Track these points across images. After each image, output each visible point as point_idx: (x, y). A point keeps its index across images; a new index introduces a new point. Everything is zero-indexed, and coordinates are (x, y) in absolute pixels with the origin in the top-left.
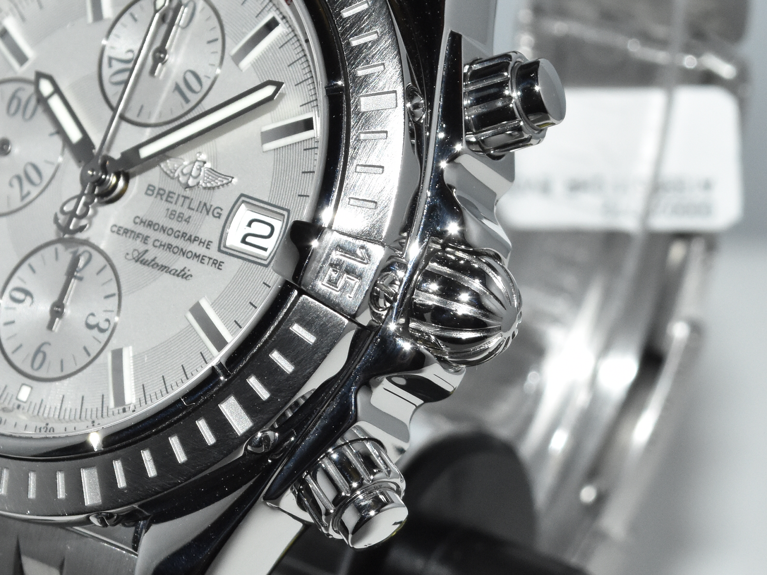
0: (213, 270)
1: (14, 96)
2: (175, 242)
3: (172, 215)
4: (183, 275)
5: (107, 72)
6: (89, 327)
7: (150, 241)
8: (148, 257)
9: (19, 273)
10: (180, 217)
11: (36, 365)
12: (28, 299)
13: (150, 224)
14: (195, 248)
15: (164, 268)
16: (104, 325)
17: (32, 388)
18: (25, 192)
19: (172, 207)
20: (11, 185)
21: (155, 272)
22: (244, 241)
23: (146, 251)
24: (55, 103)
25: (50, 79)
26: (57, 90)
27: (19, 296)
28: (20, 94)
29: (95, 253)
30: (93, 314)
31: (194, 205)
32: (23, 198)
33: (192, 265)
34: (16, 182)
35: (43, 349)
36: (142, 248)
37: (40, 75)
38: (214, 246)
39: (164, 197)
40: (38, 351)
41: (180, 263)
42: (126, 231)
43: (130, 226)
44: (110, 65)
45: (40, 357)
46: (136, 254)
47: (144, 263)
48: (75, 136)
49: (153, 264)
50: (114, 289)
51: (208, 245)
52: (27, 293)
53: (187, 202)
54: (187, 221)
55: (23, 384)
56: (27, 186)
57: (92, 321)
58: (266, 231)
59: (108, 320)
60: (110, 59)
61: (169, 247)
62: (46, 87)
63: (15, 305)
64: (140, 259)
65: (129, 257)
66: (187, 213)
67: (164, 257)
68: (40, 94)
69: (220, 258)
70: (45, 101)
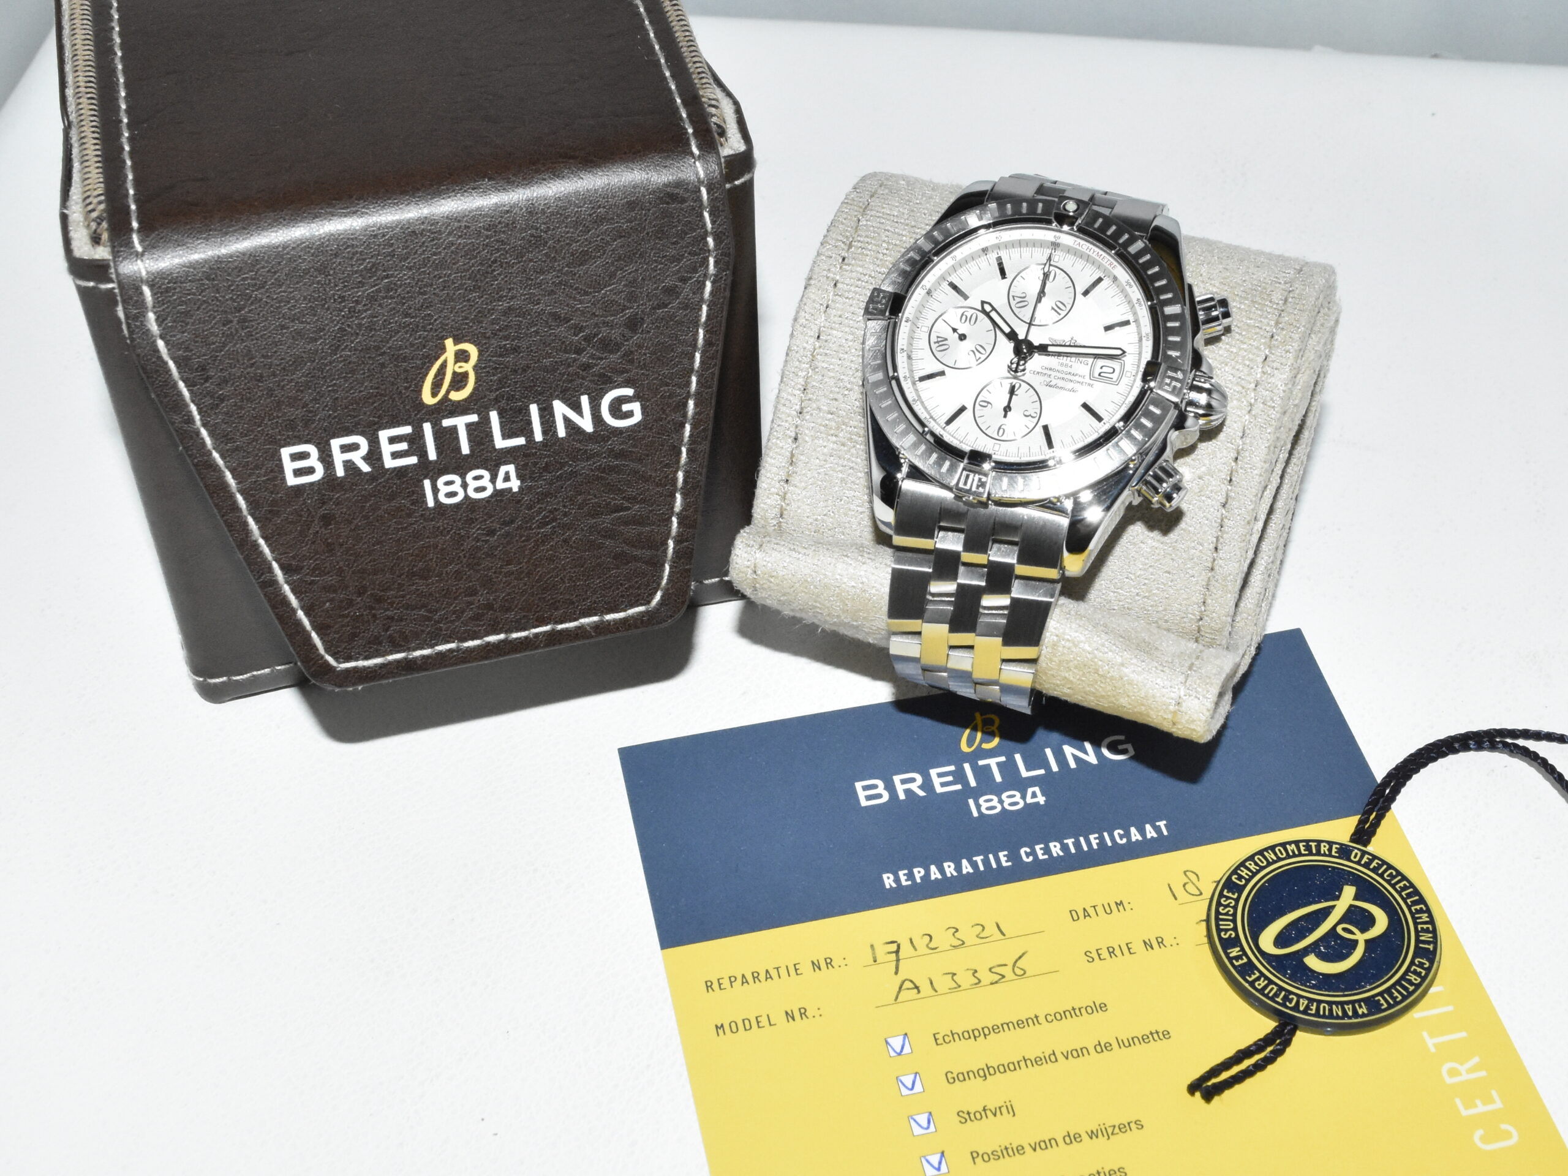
0: (1090, 388)
1: (962, 315)
2: (1066, 377)
3: (1062, 364)
4: (1072, 390)
5: (1013, 303)
6: (1027, 416)
7: (1052, 377)
8: (1052, 383)
9: (982, 393)
10: (1066, 365)
11: (1001, 434)
12: (989, 405)
13: (1051, 369)
14: (1077, 378)
15: (1061, 388)
16: (1034, 415)
17: (1000, 444)
18: (978, 357)
19: (1061, 361)
20: (969, 355)
21: (1057, 390)
22: (1099, 375)
23: (1051, 381)
24: (993, 315)
25: (990, 304)
26: (994, 309)
27: (984, 403)
28: (966, 313)
29: (1022, 383)
30: (1027, 410)
31: (1073, 360)
32: (977, 360)
33: (1077, 386)
34: (971, 353)
35: (1003, 427)
36: (1048, 380)
37: (983, 303)
38: (1087, 377)
40: (999, 428)
41: (1070, 385)
42: (1038, 373)
43: (1040, 370)
44: (1014, 299)
45: (1001, 431)
46: (1045, 382)
47: (1050, 386)
48: (1007, 330)
49: (1056, 386)
51: (1084, 377)
52: (988, 402)
53: (1069, 358)
54: (1071, 367)
55: (995, 443)
56: (979, 355)
57: (1028, 412)
58: (1110, 370)
59: (1036, 412)
60: (1014, 296)
61: (1063, 379)
62: (988, 308)
63: (982, 408)
64: (1049, 385)
65: (1042, 384)
66: (1070, 363)
67: (1061, 383)
68: (984, 311)
69: (1092, 382)
70: (987, 314)
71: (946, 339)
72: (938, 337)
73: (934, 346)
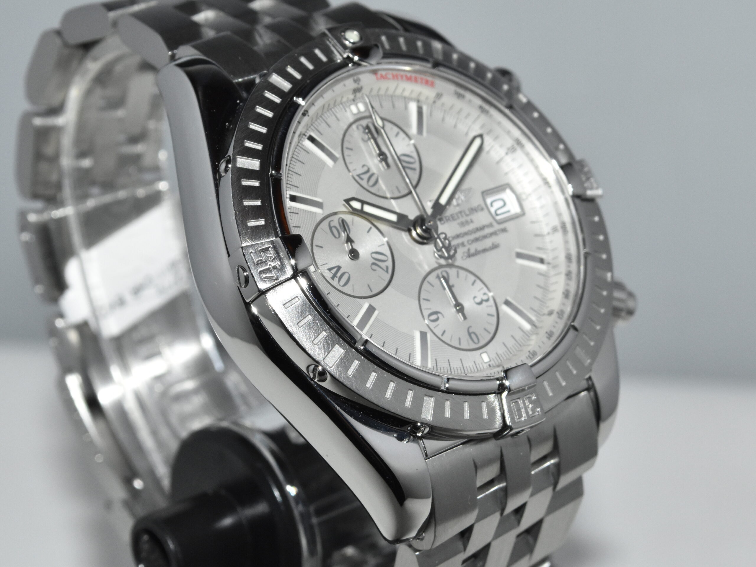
1: (330, 228)
2: (476, 236)
3: (462, 224)
4: (495, 247)
5: (364, 183)
6: (480, 303)
7: (466, 243)
8: (472, 251)
9: (423, 307)
10: (467, 223)
11: (476, 340)
12: (439, 315)
13: (458, 236)
14: (487, 231)
15: (485, 251)
16: (485, 298)
17: (486, 352)
18: (385, 269)
19: (459, 221)
20: (374, 270)
21: (482, 256)
22: (497, 215)
23: (469, 250)
24: (368, 209)
25: (353, 199)
26: (363, 202)
27: (434, 317)
28: (332, 224)
29: (447, 269)
30: (475, 297)
31: (467, 212)
32: (387, 271)
33: (495, 239)
34: (374, 267)
35: (471, 331)
36: (465, 249)
37: (348, 201)
38: (495, 224)
39: (451, 219)
40: (470, 334)
41: (488, 243)
44: (362, 179)
45: (473, 336)
46: (466, 254)
47: (473, 255)
48: (393, 218)
49: (477, 253)
50: (473, 278)
51: (491, 225)
52: (436, 313)
53: (463, 214)
54: (472, 221)
55: (481, 354)
56: (383, 265)
57: (478, 300)
58: (501, 203)
59: (485, 294)
60: (359, 176)
61: (477, 239)
62: (356, 205)
63: (436, 323)
64: (470, 255)
65: (464, 258)
66: (469, 218)
67: (479, 246)
68: (355, 212)
69: (502, 226)
70: (361, 213)
71: (339, 268)
72: (330, 270)
73: (335, 283)
